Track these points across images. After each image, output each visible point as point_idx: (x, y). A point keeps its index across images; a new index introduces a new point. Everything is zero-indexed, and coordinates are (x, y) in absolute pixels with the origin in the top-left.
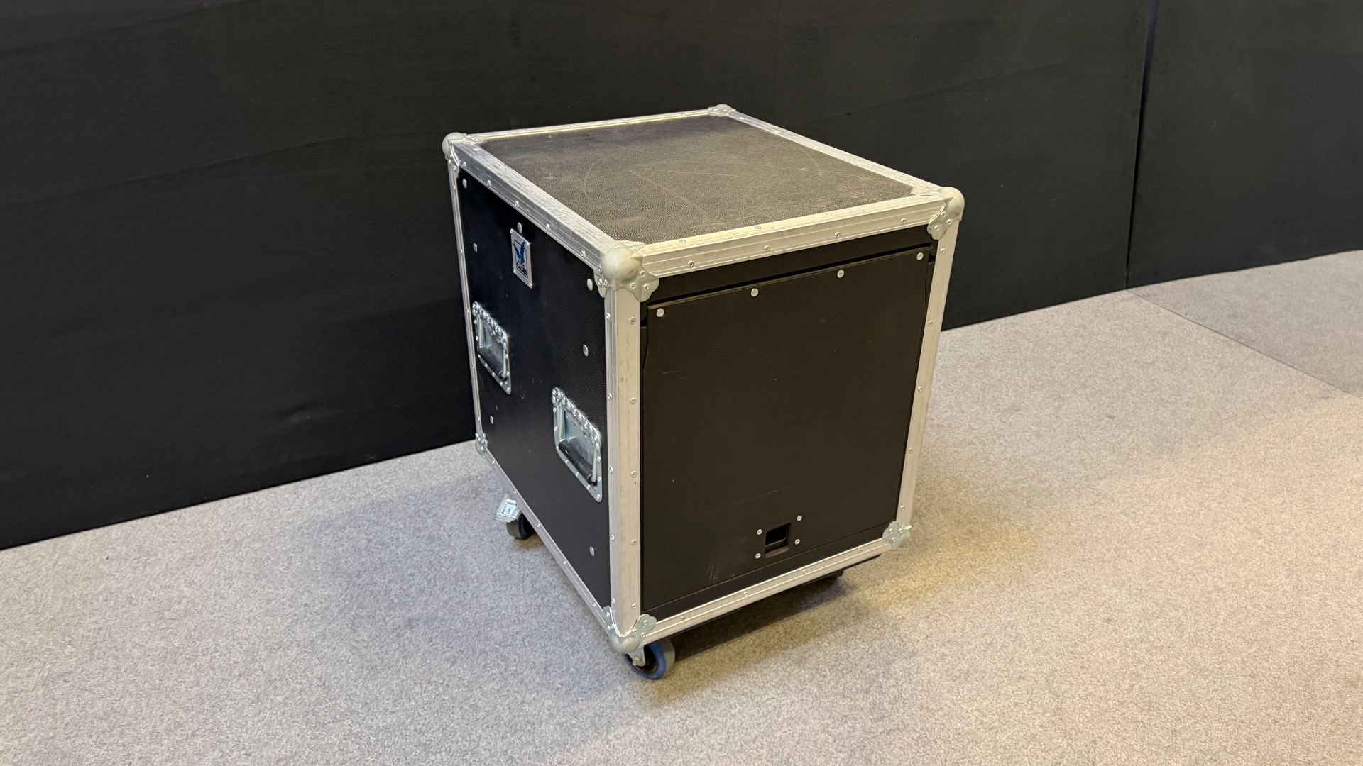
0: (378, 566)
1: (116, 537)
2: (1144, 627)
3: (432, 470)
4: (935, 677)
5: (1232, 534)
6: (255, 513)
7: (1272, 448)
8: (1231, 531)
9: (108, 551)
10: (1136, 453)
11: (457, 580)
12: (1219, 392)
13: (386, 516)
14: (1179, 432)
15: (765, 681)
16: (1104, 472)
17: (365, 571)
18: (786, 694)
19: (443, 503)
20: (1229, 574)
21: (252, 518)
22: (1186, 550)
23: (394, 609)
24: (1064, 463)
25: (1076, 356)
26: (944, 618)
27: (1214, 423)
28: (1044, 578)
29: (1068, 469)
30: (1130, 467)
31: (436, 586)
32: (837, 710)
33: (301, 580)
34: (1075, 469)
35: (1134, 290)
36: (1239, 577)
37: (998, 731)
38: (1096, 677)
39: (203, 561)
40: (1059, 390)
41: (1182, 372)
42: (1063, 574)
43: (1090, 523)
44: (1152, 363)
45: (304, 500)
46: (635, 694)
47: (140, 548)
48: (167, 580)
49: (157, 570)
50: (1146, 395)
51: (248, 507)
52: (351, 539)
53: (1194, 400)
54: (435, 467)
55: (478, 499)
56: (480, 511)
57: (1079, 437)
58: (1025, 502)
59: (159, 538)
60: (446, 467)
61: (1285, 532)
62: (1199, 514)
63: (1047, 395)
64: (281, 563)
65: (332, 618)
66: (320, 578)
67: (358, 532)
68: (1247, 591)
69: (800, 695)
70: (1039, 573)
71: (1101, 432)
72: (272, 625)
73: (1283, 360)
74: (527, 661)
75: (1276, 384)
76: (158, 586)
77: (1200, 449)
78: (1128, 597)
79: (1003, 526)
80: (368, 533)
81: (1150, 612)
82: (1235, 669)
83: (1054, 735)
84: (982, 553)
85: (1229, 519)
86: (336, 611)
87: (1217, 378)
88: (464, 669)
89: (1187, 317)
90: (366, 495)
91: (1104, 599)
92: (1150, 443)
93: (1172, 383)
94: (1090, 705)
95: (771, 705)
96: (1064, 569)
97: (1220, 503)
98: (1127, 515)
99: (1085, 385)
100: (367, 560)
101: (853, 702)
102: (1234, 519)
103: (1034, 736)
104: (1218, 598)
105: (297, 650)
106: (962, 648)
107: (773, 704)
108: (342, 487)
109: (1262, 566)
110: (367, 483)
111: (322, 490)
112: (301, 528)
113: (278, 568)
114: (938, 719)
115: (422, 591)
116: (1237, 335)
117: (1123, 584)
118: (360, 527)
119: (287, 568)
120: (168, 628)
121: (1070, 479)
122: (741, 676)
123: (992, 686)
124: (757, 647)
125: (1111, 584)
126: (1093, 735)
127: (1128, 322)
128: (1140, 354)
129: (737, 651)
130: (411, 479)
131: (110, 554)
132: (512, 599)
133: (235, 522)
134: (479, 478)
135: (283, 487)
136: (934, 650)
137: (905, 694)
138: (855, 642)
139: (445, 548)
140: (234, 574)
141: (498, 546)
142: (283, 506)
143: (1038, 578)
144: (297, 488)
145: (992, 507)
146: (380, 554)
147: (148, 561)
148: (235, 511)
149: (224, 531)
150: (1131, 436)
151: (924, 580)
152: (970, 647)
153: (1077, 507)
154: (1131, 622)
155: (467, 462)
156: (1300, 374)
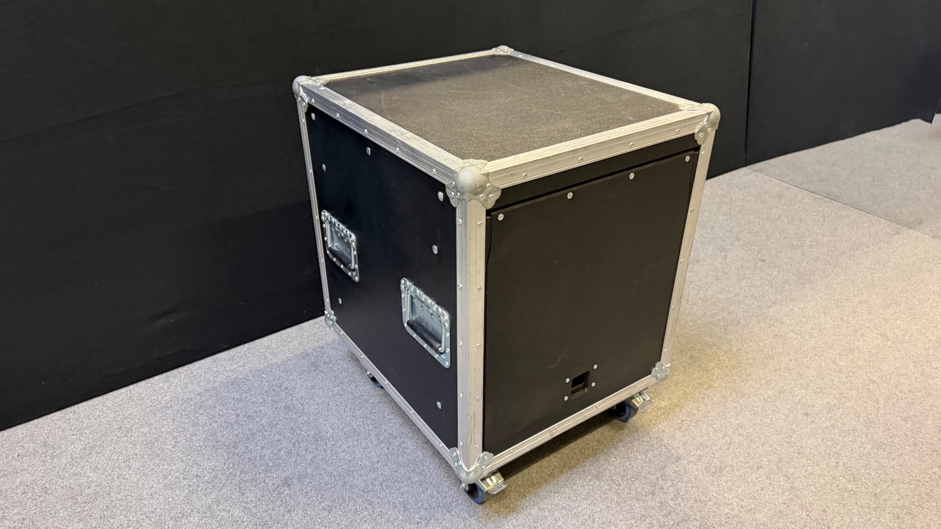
0: (249, 436)
1: (23, 435)
2: (831, 417)
3: (275, 351)
4: (699, 474)
5: (868, 339)
6: (137, 402)
7: (875, 273)
8: (868, 337)
9: (17, 449)
10: (787, 285)
11: (317, 441)
12: (829, 236)
13: (247, 393)
14: (812, 267)
15: (576, 495)
16: (770, 302)
17: (240, 442)
18: (595, 504)
19: (290, 378)
20: (876, 370)
21: (136, 407)
22: (842, 355)
23: (269, 471)
24: (741, 298)
25: (726, 218)
26: (692, 427)
27: (832, 259)
28: (753, 387)
29: (745, 302)
30: (786, 296)
31: (300, 447)
32: (636, 511)
33: (189, 455)
34: (750, 301)
35: (750, 166)
36: (883, 371)
37: (755, 511)
38: (810, 460)
39: (102, 448)
40: (721, 244)
41: (800, 224)
42: (765, 383)
43: (772, 341)
44: (779, 218)
45: (176, 387)
46: (480, 519)
47: (45, 443)
48: (74, 468)
49: (64, 461)
50: (781, 242)
51: (131, 397)
52: (222, 416)
53: (814, 243)
54: (277, 348)
55: (318, 372)
56: (322, 381)
57: (745, 277)
58: (723, 331)
59: (59, 433)
60: (285, 348)
61: (903, 334)
62: (842, 326)
63: (715, 249)
64: (169, 442)
65: (221, 485)
66: (204, 452)
67: (227, 409)
68: (892, 381)
69: (605, 503)
70: (748, 384)
71: (759, 272)
72: (172, 497)
73: (862, 209)
74: (388, 502)
75: (864, 227)
76: (67, 475)
77: (829, 278)
78: (814, 395)
79: (713, 351)
80: (235, 409)
81: (833, 405)
82: (902, 441)
83: (795, 509)
84: (705, 373)
85: (863, 328)
86: (223, 478)
87: (824, 226)
88: (339, 516)
89: (791, 183)
90: (227, 377)
91: (798, 398)
92: (794, 277)
93: (796, 232)
94: (813, 482)
95: (585, 514)
96: (764, 379)
97: (854, 317)
98: (795, 333)
99: (737, 238)
100: (239, 432)
101: (645, 503)
102: (867, 328)
103: (781, 512)
104: (875, 388)
105: (198, 516)
106: (712, 449)
107: (587, 513)
108: (205, 373)
109: (896, 361)
110: (225, 368)
111: (189, 377)
112: (179, 410)
113: (167, 447)
114: (710, 508)
115: (289, 453)
116: (827, 194)
117: (808, 386)
118: (227, 404)
119: (175, 446)
120: (83, 511)
121: (749, 309)
122: (557, 493)
123: (741, 476)
124: (563, 468)
125: (799, 386)
126: (822, 505)
127: (754, 191)
128: (768, 213)
129: (549, 473)
130: (260, 360)
131: (20, 451)
132: (364, 451)
133: (123, 411)
134: (315, 354)
135: (157, 378)
136: (692, 453)
137: (681, 491)
138: (634, 455)
139: (300, 415)
140: (131, 457)
141: (343, 408)
142: (160, 394)
143: (749, 387)
144: (169, 377)
145: (702, 336)
146: (249, 425)
147: (55, 454)
148: (121, 403)
149: (115, 421)
150: (781, 274)
151: (670, 398)
152: (717, 448)
153: (760, 330)
154: (822, 414)
155: (302, 342)
156: (876, 218)
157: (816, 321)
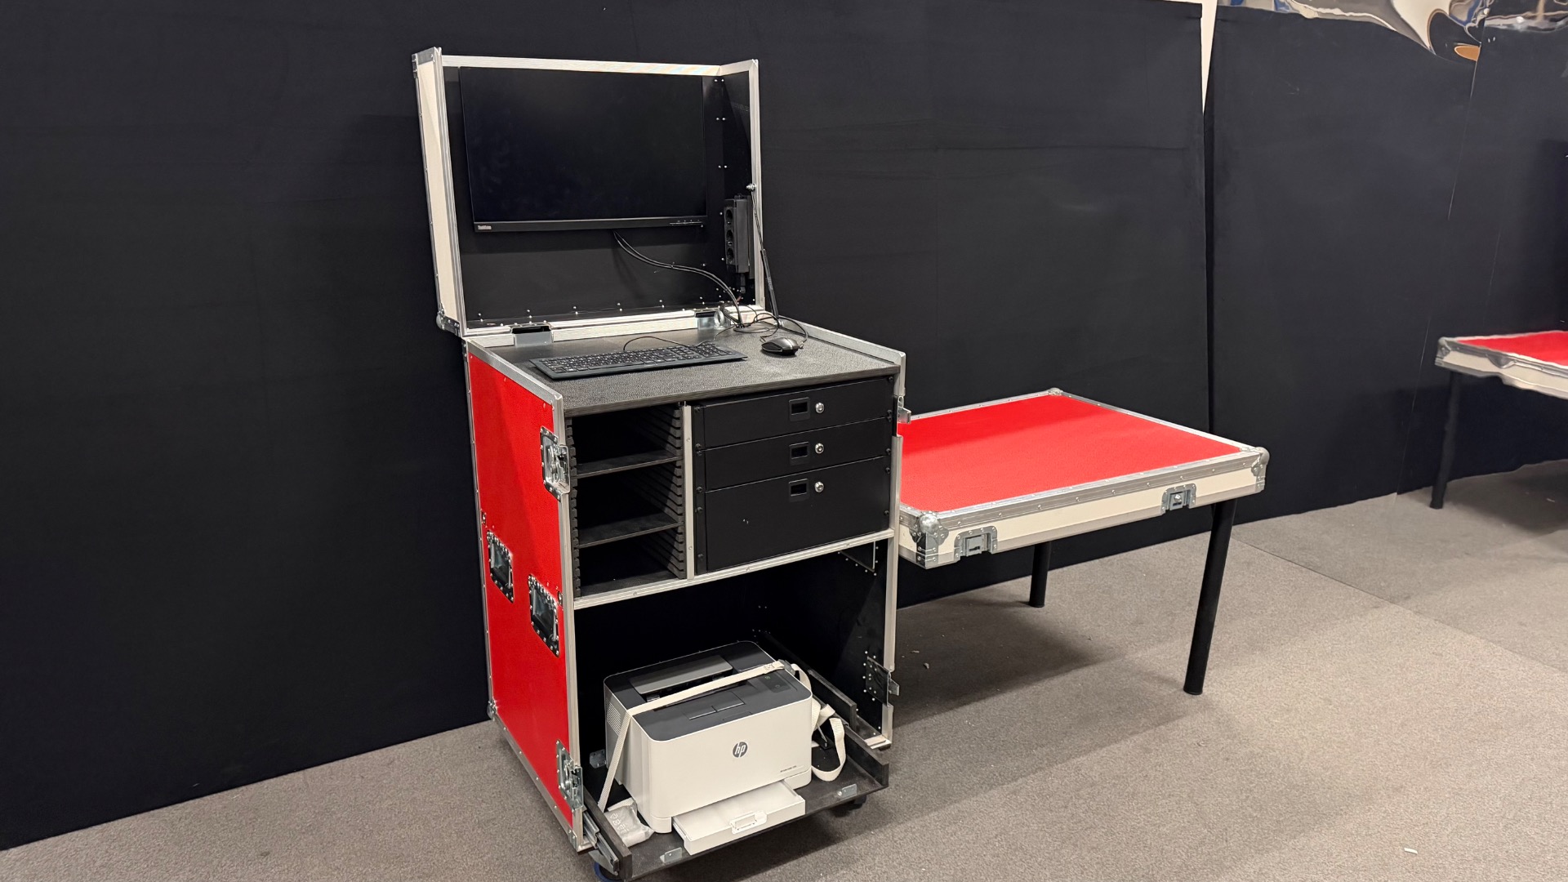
28: (1178, 735)
32: (1048, 818)
36: (1317, 730)
38: (1222, 793)
41: (1266, 592)
53: (1276, 612)
61: (1348, 700)
62: (1285, 690)
68: (1322, 738)
69: (1020, 811)
70: (1174, 732)
73: (1343, 581)
75: (1339, 599)
79: (1143, 703)
84: (1131, 721)
85: (1307, 693)
87: (1293, 596)
89: (1265, 550)
94: (1220, 809)
157: (1258, 684)
